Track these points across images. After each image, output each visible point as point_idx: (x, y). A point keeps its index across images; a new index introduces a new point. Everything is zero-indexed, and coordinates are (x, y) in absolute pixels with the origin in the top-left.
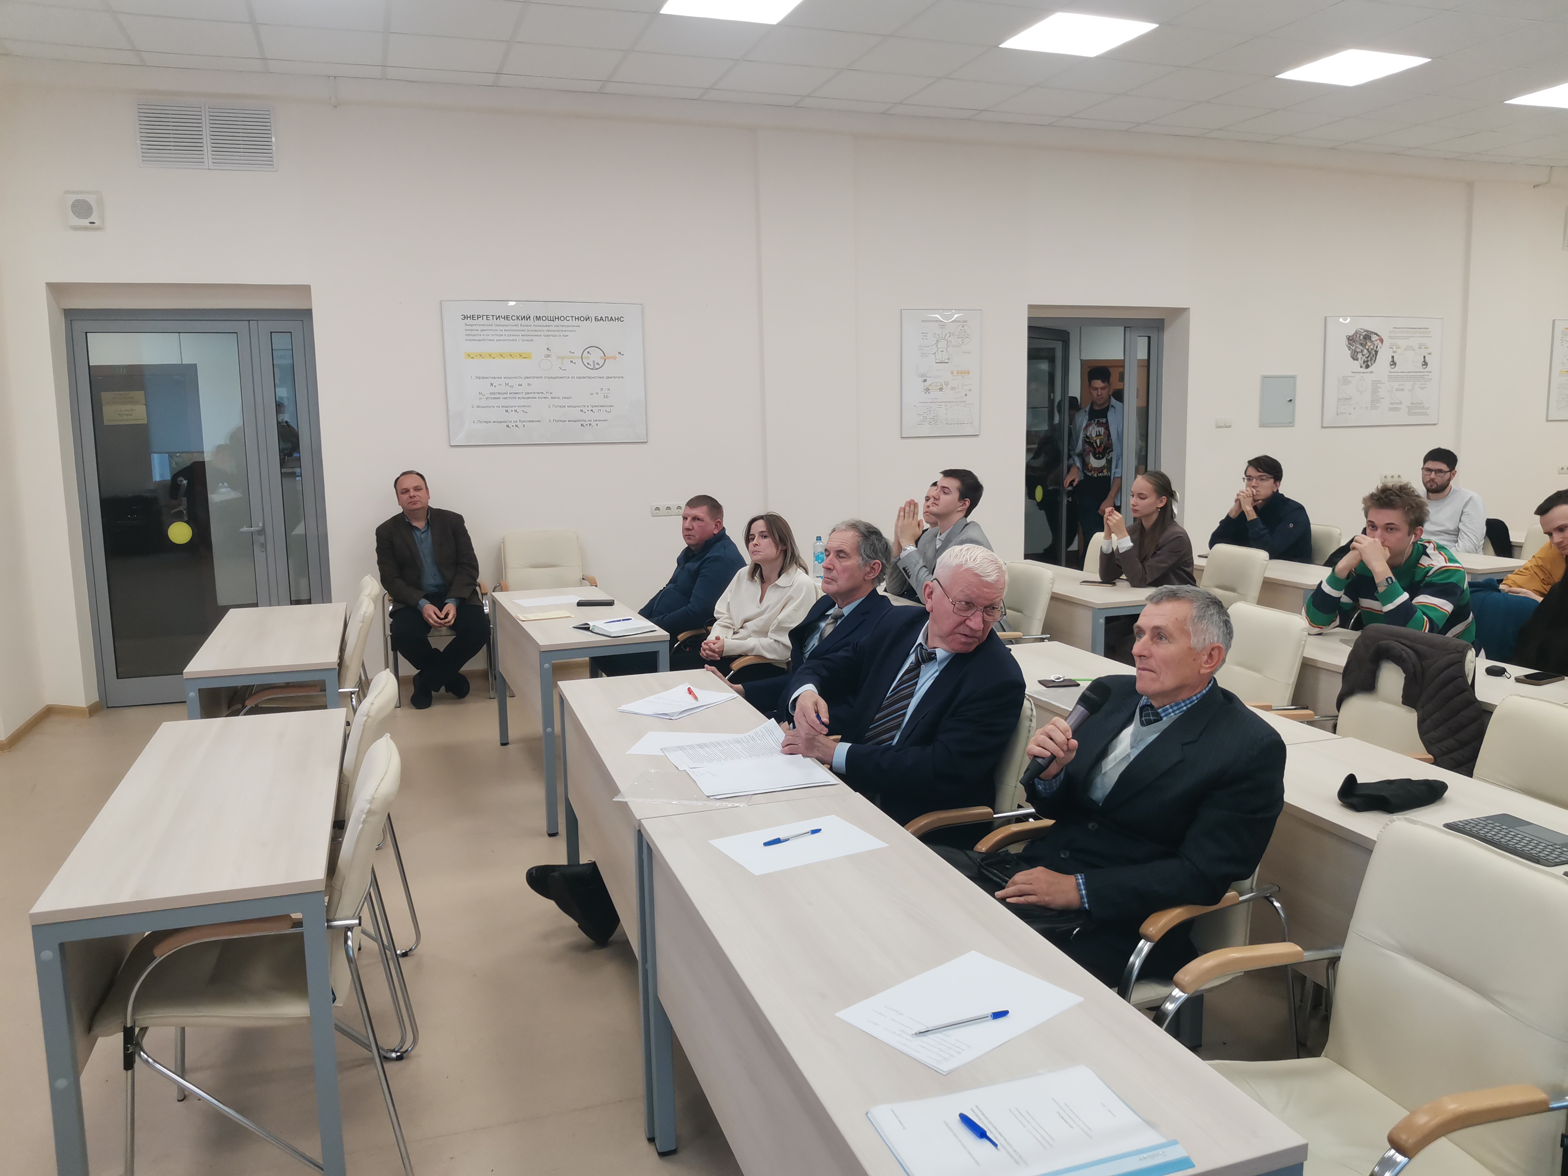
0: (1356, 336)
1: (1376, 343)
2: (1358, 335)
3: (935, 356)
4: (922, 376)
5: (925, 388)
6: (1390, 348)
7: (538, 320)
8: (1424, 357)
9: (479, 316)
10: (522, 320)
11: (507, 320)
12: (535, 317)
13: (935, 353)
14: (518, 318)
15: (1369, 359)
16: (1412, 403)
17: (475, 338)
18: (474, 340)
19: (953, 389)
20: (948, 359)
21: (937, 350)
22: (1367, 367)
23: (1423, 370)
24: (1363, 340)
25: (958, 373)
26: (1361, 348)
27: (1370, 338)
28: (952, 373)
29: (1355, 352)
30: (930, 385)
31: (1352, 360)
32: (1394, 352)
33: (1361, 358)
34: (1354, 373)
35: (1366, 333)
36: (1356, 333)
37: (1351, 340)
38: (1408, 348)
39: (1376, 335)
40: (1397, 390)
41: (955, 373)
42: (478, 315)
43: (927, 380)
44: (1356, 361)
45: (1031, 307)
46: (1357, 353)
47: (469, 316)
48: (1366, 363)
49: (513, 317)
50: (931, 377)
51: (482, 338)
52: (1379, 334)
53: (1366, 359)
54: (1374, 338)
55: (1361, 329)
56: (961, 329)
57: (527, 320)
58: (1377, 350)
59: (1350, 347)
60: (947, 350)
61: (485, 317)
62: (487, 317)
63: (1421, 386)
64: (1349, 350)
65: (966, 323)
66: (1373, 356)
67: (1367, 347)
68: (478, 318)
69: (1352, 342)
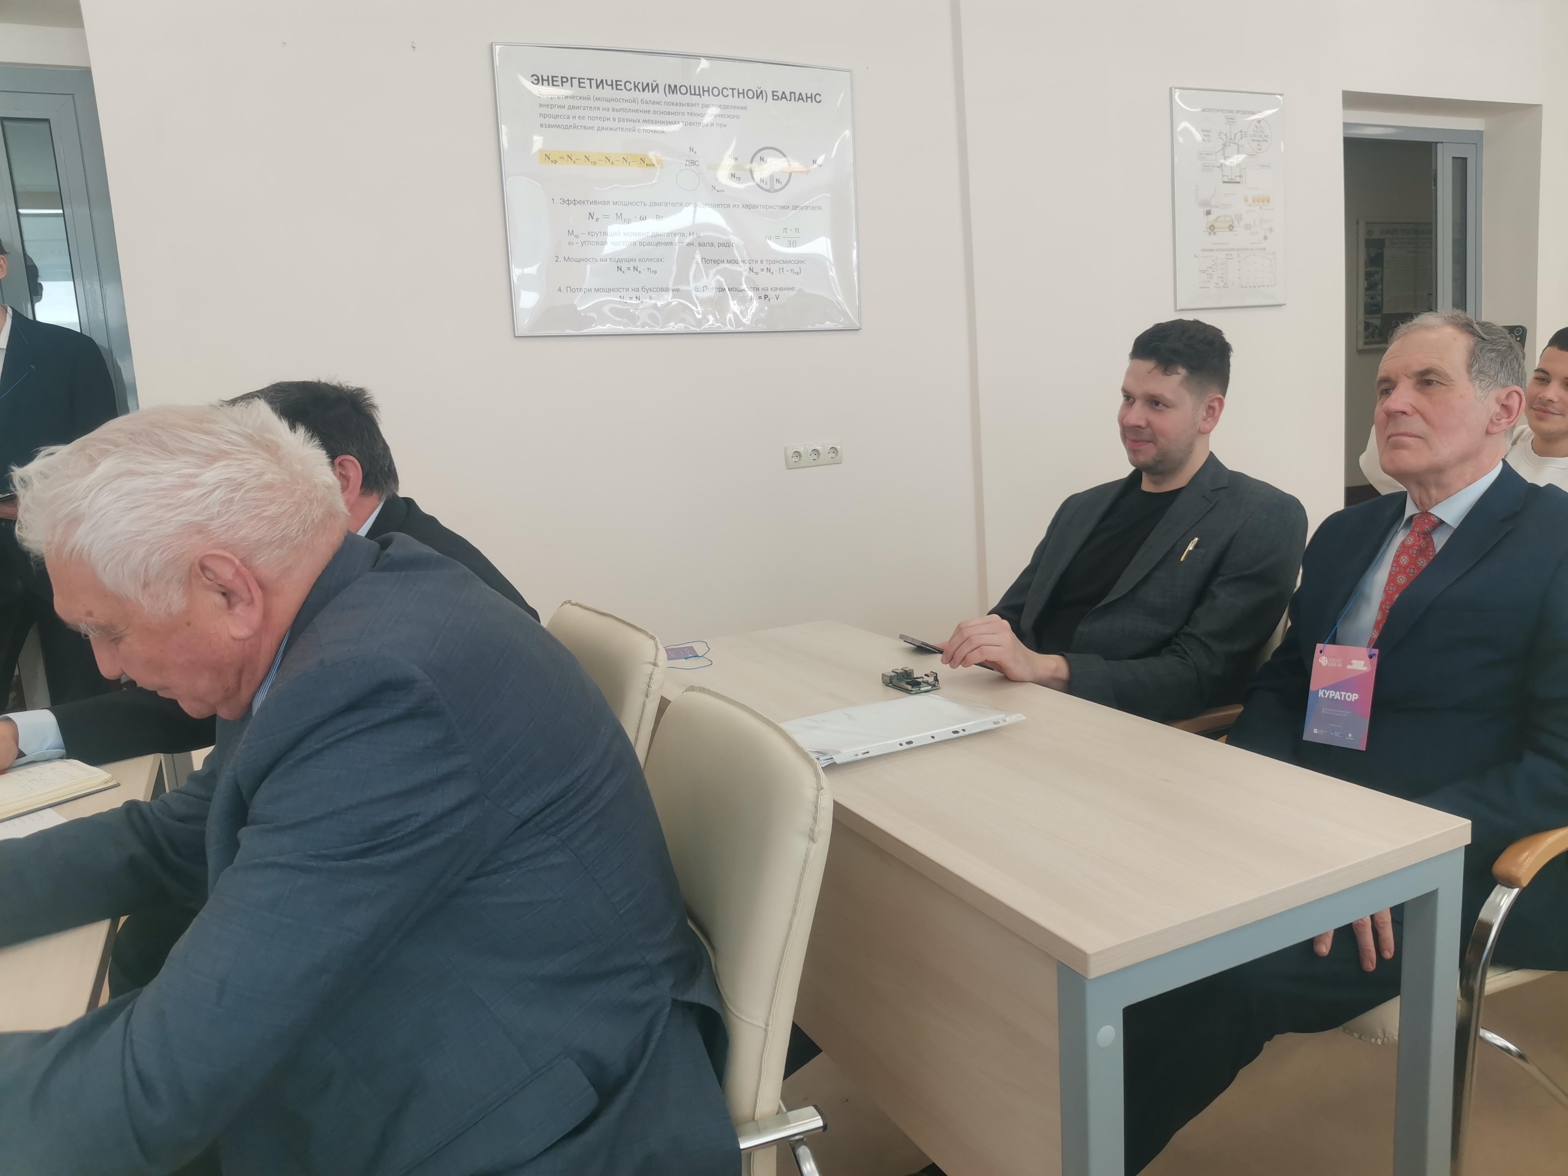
5: (1208, 226)
7: (673, 93)
9: (564, 80)
10: (644, 90)
11: (617, 89)
12: (667, 87)
14: (637, 86)
17: (558, 122)
18: (558, 126)
19: (1248, 227)
28: (1246, 201)
30: (1216, 220)
42: (562, 78)
43: (1212, 212)
47: (545, 78)
49: (628, 84)
50: (1217, 207)
51: (570, 122)
57: (653, 91)
61: (575, 82)
62: (579, 83)
68: (562, 82)
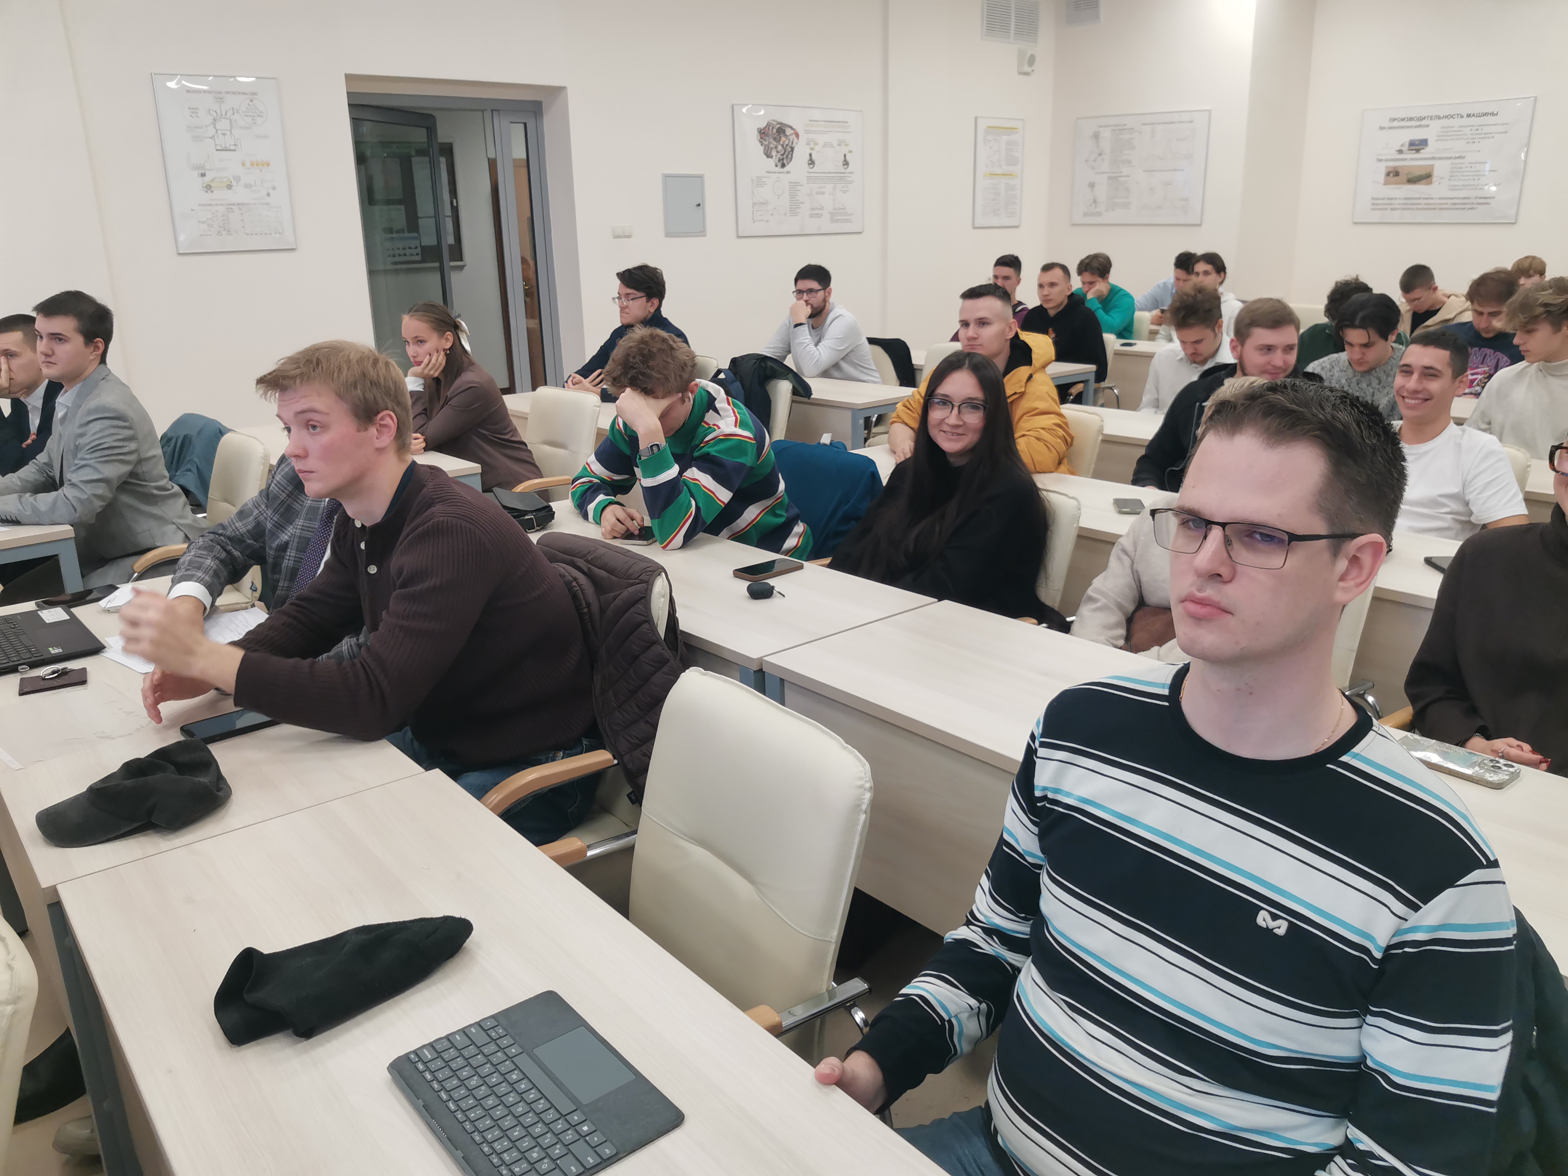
0: (769, 128)
1: (791, 138)
2: (771, 128)
3: (214, 140)
4: (197, 168)
5: (205, 185)
6: (808, 144)
8: (845, 156)
13: (214, 136)
15: (785, 156)
16: (834, 209)
19: (248, 186)
20: (235, 145)
21: (217, 132)
22: (783, 166)
23: (843, 171)
24: (777, 134)
25: (252, 165)
26: (776, 143)
27: (784, 132)
28: (244, 164)
29: (768, 147)
30: (212, 180)
31: (765, 157)
32: (812, 149)
33: (776, 155)
34: (769, 172)
35: (778, 126)
36: (768, 125)
37: (763, 133)
38: (825, 145)
39: (790, 129)
40: (818, 193)
41: (248, 165)
43: (207, 175)
44: (770, 159)
45: (349, 78)
46: (771, 149)
48: (781, 162)
50: (211, 170)
52: (794, 127)
53: (781, 157)
54: (789, 132)
55: (773, 120)
56: (249, 105)
58: (793, 146)
59: (761, 142)
60: (231, 132)
63: (844, 189)
64: (762, 145)
65: (255, 96)
66: (789, 153)
67: (781, 143)
69: (763, 136)
